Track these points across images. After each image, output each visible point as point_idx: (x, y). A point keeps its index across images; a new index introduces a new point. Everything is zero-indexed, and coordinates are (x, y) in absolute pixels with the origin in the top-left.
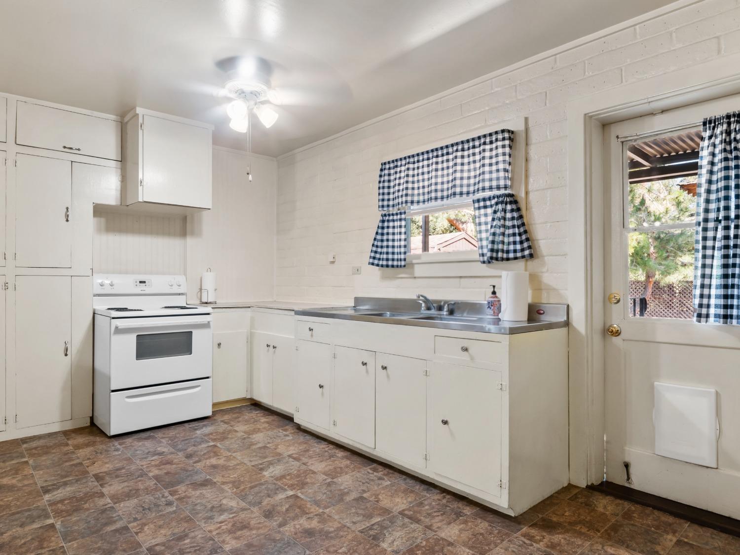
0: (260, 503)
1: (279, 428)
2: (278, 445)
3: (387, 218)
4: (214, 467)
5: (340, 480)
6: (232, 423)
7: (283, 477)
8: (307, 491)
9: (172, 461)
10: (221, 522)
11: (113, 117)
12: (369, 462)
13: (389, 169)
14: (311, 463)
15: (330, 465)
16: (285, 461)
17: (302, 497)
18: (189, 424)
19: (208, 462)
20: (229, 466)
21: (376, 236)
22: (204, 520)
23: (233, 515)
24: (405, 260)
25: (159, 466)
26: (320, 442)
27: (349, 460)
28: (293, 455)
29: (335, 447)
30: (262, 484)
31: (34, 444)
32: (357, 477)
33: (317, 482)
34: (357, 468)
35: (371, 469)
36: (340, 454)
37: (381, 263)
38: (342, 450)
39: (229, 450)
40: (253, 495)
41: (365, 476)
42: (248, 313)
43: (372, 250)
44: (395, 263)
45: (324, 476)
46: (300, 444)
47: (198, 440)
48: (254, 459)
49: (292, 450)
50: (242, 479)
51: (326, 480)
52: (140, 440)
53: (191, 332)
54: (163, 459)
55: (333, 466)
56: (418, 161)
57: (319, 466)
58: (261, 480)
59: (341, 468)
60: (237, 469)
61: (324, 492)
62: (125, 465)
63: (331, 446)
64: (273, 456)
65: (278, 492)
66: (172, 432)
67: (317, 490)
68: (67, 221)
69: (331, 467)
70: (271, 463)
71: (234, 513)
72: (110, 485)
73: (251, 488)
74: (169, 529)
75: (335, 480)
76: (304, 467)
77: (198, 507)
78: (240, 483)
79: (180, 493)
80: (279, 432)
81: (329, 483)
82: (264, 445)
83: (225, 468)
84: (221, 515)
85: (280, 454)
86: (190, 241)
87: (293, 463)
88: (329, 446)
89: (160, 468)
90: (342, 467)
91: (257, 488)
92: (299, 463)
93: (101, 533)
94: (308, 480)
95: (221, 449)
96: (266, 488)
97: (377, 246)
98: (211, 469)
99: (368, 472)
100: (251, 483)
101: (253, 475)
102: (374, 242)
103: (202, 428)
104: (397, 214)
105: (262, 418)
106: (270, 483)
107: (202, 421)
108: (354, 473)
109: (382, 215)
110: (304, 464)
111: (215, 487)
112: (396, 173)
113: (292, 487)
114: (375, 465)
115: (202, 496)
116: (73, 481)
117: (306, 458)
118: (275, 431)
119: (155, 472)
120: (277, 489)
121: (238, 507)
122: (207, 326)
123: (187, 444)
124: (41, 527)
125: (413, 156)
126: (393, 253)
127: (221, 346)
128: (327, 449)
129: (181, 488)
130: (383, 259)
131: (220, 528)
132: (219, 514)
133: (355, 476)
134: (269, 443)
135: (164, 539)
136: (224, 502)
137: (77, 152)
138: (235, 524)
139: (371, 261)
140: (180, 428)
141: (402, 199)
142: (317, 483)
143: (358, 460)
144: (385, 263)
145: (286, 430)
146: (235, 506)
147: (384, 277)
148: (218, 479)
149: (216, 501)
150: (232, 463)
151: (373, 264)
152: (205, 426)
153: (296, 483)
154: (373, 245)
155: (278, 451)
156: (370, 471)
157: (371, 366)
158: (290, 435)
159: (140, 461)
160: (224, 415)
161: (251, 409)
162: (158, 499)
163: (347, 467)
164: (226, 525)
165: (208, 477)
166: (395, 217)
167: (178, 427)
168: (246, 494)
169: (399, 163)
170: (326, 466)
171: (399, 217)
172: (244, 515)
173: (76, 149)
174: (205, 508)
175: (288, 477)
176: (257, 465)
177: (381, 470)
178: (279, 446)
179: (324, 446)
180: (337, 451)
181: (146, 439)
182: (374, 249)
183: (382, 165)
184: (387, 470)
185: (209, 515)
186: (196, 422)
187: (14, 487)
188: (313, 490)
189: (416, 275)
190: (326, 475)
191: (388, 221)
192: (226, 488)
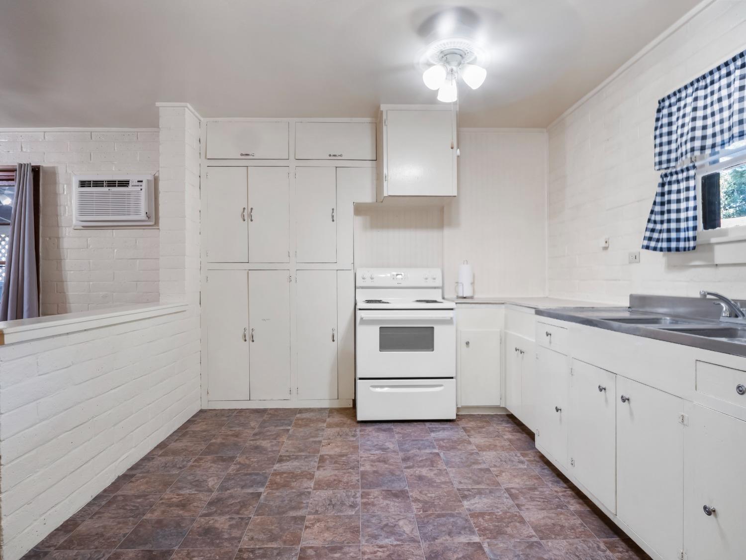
0: (434, 539)
1: (518, 450)
2: (503, 472)
3: (669, 179)
4: (420, 478)
5: (550, 544)
6: (472, 432)
7: (482, 514)
8: (497, 544)
9: (388, 460)
10: (381, 547)
11: (368, 120)
12: (610, 531)
13: (670, 106)
14: (527, 506)
15: (550, 518)
16: (498, 494)
17: (486, 549)
18: (431, 424)
19: (418, 471)
20: (435, 482)
21: (653, 207)
22: (369, 536)
23: (398, 543)
24: (695, 238)
25: (374, 462)
26: (557, 482)
27: (582, 519)
28: (512, 490)
29: (574, 494)
30: (452, 516)
31: (305, 415)
32: (577, 548)
33: (518, 536)
34: (585, 535)
35: (605, 543)
36: (575, 506)
37: (659, 245)
38: (581, 501)
39: (447, 463)
40: (434, 526)
41: (590, 551)
42: (501, 311)
43: (647, 228)
44: (682, 245)
45: (532, 531)
46: (531, 477)
47: (426, 443)
48: (466, 481)
49: (516, 483)
50: (436, 502)
51: (531, 537)
52: (379, 430)
53: (433, 328)
54: (383, 455)
55: (553, 521)
56: (712, 83)
57: (534, 515)
58: (455, 509)
59: (562, 527)
60: (441, 488)
61: (518, 553)
62: (349, 453)
63: (569, 492)
64: (488, 484)
65: (462, 532)
66: (408, 429)
67: (510, 548)
68: (333, 221)
69: (549, 522)
70: (480, 493)
71: (401, 540)
72: (324, 469)
73: (439, 516)
74: (334, 534)
75: (543, 542)
76: (515, 510)
77: (374, 520)
78: (433, 505)
79: (370, 497)
80: (516, 455)
81: (533, 542)
82: (487, 467)
83: (430, 483)
84: (387, 538)
85: (498, 484)
86: (447, 232)
87: (505, 500)
88: (565, 491)
89: (374, 464)
90: (564, 527)
91: (444, 519)
92: (512, 502)
93: (284, 515)
94: (509, 530)
95: (441, 459)
96: (453, 522)
97: (655, 222)
98: (416, 480)
99: (599, 547)
100: (443, 510)
101: (451, 501)
102: (651, 217)
103: (439, 431)
104: (682, 171)
105: (507, 433)
106: (462, 518)
107: (445, 423)
108: (576, 540)
109: (661, 176)
110: (518, 506)
111: (405, 502)
112: (679, 109)
113: (483, 531)
114: (616, 539)
115: (386, 509)
116: (303, 457)
117: (526, 498)
118: (512, 453)
119: (367, 467)
120: (465, 528)
121: (410, 535)
122: (449, 322)
123: (414, 445)
124: (252, 493)
125: (704, 77)
126: (678, 230)
127: (470, 344)
128: (560, 494)
129: (375, 492)
130: (662, 239)
131: (375, 552)
132: (386, 535)
133: (575, 546)
134: (495, 466)
135: (321, 543)
136: (401, 523)
137: (340, 158)
138: (392, 554)
139: (646, 243)
140: (420, 426)
141: (686, 147)
142: (517, 538)
143: (595, 523)
144: (665, 245)
145: (524, 455)
146: (408, 532)
147: (671, 267)
148: (414, 494)
149: (394, 519)
150: (439, 479)
151: (647, 247)
152: (444, 429)
153: (492, 527)
154: (649, 221)
155: (499, 479)
156: (603, 546)
157: (610, 393)
158: (526, 463)
159: (364, 452)
160: (471, 421)
161: (502, 421)
162: (348, 496)
163: (572, 528)
164: (383, 552)
165: (407, 488)
166: (680, 176)
167: (419, 424)
168: (428, 522)
169: (683, 94)
170: (544, 518)
171: (685, 174)
172: (408, 547)
173: (339, 156)
174: (380, 523)
175: (487, 517)
176: (463, 490)
177: (621, 549)
178: (504, 474)
179: (558, 489)
180: (572, 501)
181: (384, 430)
182: (651, 226)
183: (659, 103)
184: (631, 553)
185: (376, 534)
186: (439, 423)
187: (265, 451)
188: (505, 546)
189: (718, 261)
190: (535, 531)
191: (670, 183)
192: (414, 507)
